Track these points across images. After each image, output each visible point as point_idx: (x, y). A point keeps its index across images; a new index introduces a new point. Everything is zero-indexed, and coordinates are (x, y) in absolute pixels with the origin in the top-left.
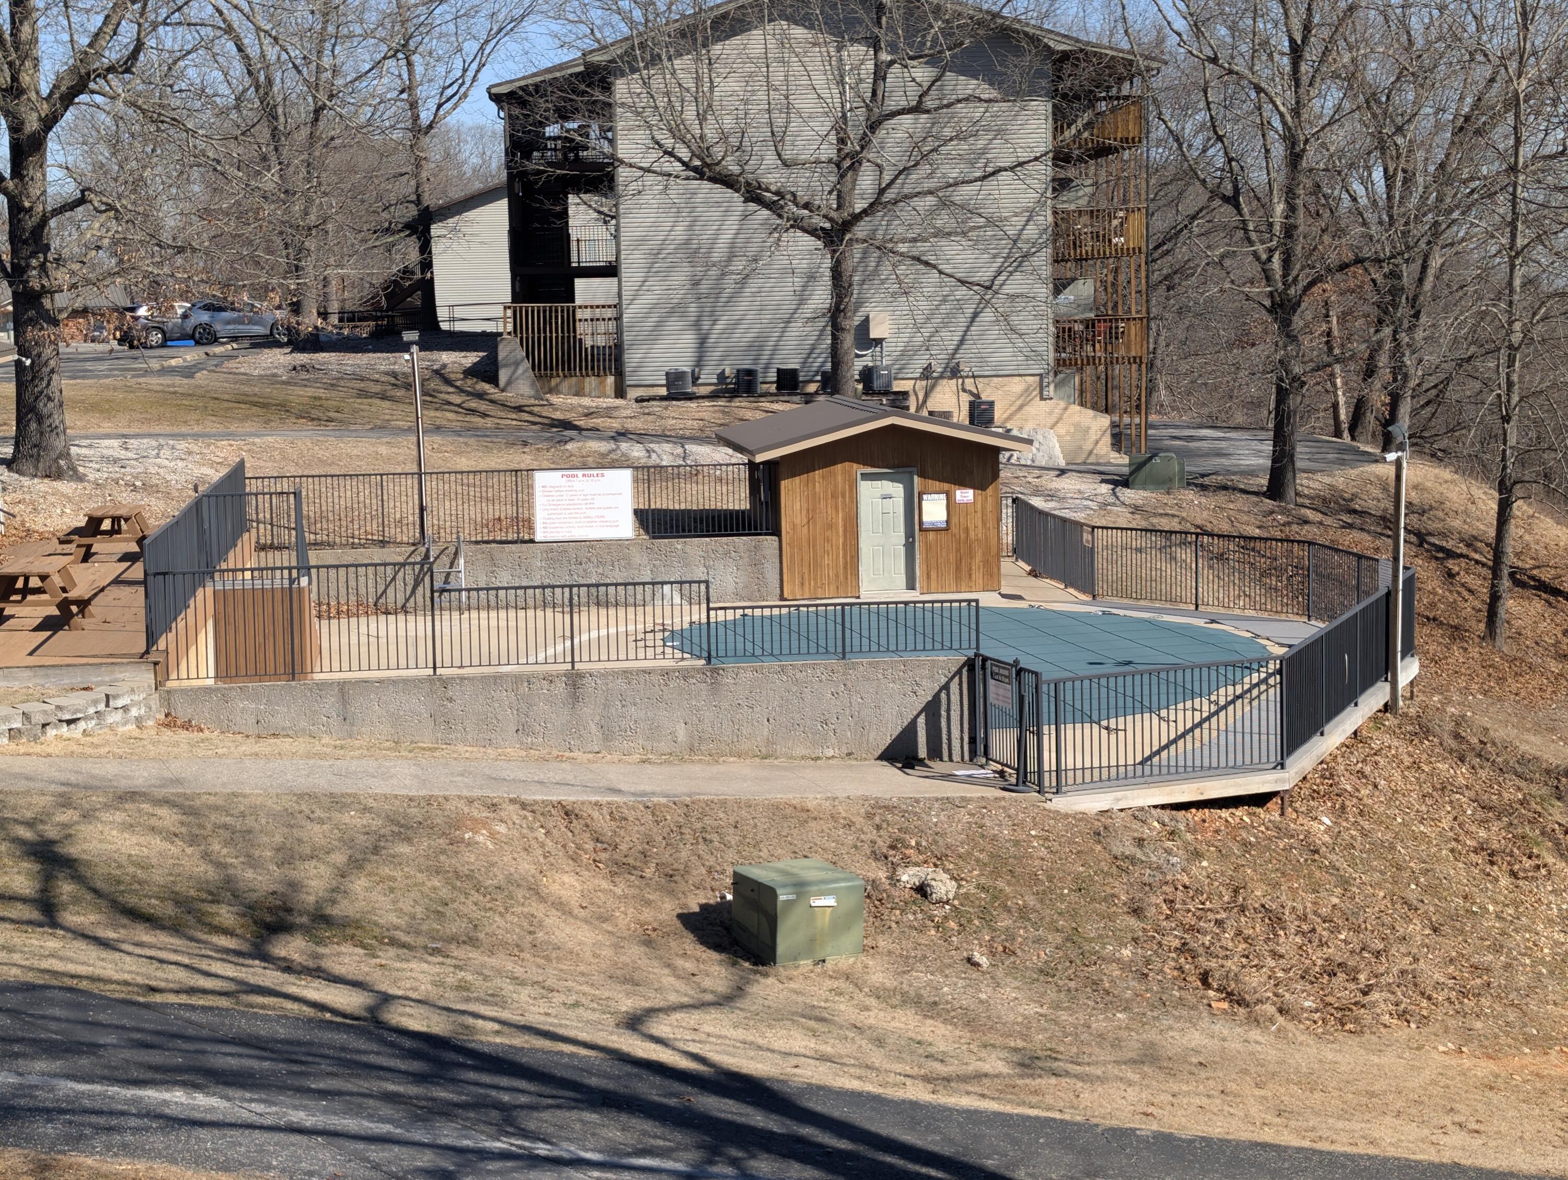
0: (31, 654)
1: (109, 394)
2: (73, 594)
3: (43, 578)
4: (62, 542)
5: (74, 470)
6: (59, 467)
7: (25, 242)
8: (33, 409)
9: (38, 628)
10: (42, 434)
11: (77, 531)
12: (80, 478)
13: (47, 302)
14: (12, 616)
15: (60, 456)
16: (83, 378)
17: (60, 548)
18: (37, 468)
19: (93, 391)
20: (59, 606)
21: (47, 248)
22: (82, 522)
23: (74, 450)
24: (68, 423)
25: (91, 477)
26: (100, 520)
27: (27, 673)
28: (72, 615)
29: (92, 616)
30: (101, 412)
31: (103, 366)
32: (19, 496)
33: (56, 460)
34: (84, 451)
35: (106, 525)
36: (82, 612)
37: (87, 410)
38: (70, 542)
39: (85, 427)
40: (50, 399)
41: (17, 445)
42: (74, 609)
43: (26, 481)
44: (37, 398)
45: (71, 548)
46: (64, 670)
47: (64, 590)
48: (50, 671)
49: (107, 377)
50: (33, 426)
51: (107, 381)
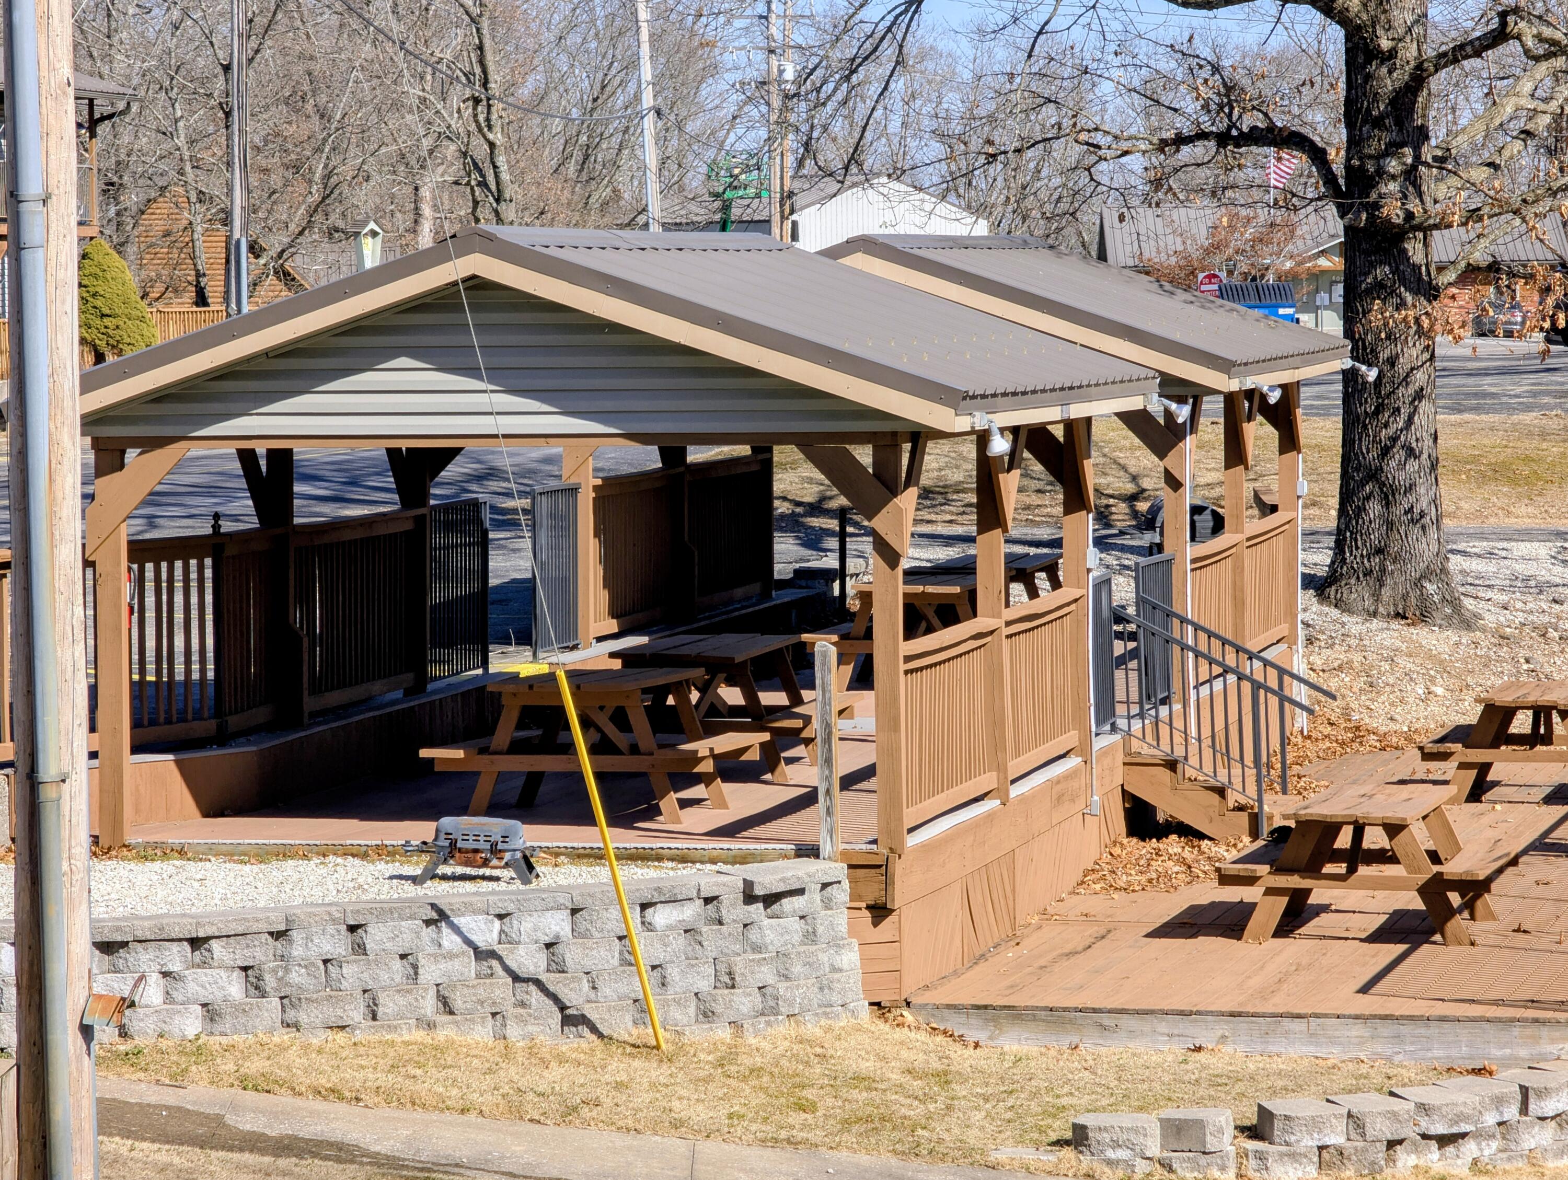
0: (1365, 989)
1: (1530, 446)
2: (1454, 868)
3: (1393, 829)
4: (1427, 756)
5: (1455, 604)
6: (1424, 598)
7: (1378, 123)
8: (1374, 475)
9: (1379, 936)
10: (1390, 525)
11: (1461, 735)
12: (1468, 623)
13: (1414, 250)
14: (1324, 909)
15: (1427, 575)
16: (1476, 409)
17: (1422, 768)
18: (1377, 596)
19: (1497, 439)
20: (1424, 891)
21: (1423, 134)
22: (1471, 714)
23: (1455, 563)
24: (1447, 506)
25: (1491, 619)
26: (1509, 713)
27: (1357, 1030)
28: (1451, 912)
29: (1491, 916)
30: (1514, 481)
31: (1522, 386)
32: (1338, 655)
33: (1417, 583)
34: (1475, 565)
35: (1522, 723)
36: (1469, 906)
37: (1483, 479)
38: (1444, 756)
39: (1478, 514)
40: (1411, 453)
41: (1340, 547)
42: (1455, 898)
43: (1354, 624)
44: (1385, 452)
45: (1448, 769)
46: (1434, 1029)
47: (1434, 857)
48: (1406, 1029)
49: (1528, 408)
50: (1374, 508)
51: (1528, 418)
